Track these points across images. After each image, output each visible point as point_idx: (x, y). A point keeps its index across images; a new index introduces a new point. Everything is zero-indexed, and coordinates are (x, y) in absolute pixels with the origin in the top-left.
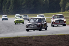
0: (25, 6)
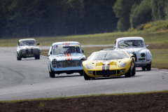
0: (17, 14)
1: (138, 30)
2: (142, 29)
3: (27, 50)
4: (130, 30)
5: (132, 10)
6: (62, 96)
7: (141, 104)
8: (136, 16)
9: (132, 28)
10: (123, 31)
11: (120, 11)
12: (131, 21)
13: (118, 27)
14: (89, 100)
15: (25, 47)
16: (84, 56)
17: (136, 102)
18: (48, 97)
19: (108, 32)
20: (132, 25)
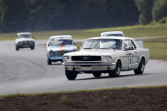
1: (160, 23)
2: (164, 22)
3: (24, 42)
4: (151, 23)
5: (154, 3)
6: (84, 89)
7: (163, 97)
8: (158, 9)
9: (154, 21)
10: (145, 24)
11: (142, 4)
12: (153, 14)
13: (140, 21)
14: (111, 93)
15: (22, 40)
16: (75, 48)
17: (158, 95)
18: (70, 90)
19: (130, 25)
20: (154, 18)
